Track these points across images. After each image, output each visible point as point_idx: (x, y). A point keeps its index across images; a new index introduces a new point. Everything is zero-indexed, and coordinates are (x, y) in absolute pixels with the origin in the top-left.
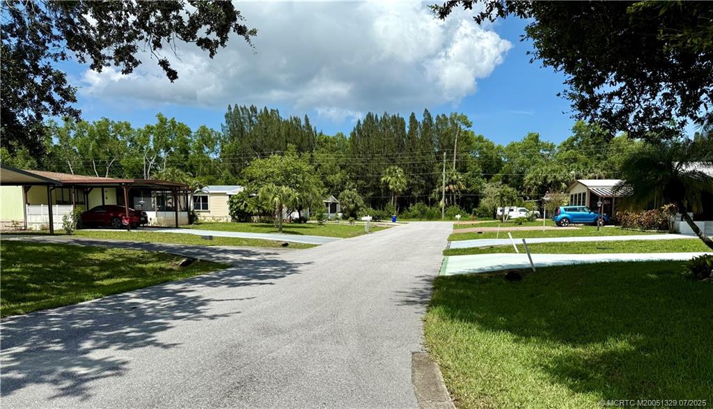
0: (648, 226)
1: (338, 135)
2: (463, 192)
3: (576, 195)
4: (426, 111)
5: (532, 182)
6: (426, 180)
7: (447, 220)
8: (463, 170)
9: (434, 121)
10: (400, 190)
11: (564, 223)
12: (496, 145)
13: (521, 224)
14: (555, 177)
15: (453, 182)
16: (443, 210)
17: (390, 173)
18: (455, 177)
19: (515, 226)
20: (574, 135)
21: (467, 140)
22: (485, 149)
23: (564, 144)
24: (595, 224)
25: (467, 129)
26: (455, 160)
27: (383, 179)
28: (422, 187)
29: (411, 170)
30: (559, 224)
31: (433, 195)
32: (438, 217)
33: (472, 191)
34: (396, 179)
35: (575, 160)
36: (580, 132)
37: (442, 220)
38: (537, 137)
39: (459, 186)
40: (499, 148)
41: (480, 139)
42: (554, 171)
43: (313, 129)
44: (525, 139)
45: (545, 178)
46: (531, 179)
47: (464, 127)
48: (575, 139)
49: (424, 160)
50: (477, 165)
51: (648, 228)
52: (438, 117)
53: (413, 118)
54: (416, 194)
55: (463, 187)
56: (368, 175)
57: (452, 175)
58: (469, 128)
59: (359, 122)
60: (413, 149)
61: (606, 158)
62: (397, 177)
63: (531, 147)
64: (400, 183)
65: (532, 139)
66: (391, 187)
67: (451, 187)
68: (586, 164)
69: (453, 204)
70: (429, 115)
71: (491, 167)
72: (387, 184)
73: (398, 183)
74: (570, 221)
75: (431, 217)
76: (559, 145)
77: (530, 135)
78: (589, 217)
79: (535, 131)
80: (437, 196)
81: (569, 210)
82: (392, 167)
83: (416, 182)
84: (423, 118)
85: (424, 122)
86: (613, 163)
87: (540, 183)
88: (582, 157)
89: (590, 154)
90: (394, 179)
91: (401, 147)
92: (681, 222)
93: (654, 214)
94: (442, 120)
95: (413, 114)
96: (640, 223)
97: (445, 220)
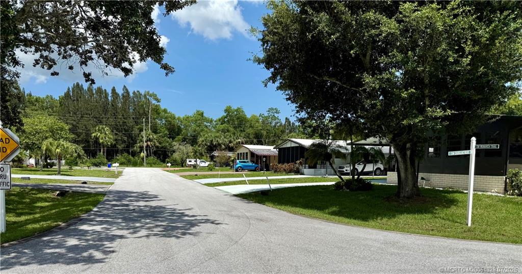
0: (290, 172)
1: (47, 97)
2: (157, 147)
3: (241, 154)
4: (125, 87)
5: (204, 143)
6: (127, 137)
7: (148, 167)
8: (155, 131)
9: (131, 95)
10: (109, 143)
11: (240, 170)
12: (177, 116)
13: (211, 170)
14: (217, 141)
15: (150, 140)
16: (145, 159)
17: (99, 130)
18: (151, 136)
19: (208, 171)
20: (225, 114)
21: (156, 110)
22: (170, 119)
23: (220, 120)
24: (255, 170)
25: (158, 104)
26: (150, 124)
27: (93, 135)
28: (125, 142)
29: (115, 129)
30: (237, 171)
31: (135, 148)
32: (141, 165)
33: (163, 147)
34: (105, 135)
35: (228, 131)
36: (229, 112)
37: (144, 167)
38: (202, 113)
39: (155, 142)
40: (179, 119)
41: (165, 111)
42: (217, 137)
43: (22, 89)
44: (194, 114)
45: (212, 141)
46: (203, 141)
47: (154, 102)
48: (226, 117)
49: (125, 123)
50: (165, 129)
51: (289, 172)
52: (134, 92)
53: (114, 90)
54: (120, 147)
55: (157, 144)
56: (79, 130)
57: (149, 135)
58: (159, 103)
59: (69, 89)
60: (116, 114)
61: (244, 131)
62: (105, 134)
63: (199, 120)
64: (109, 138)
65: (199, 115)
66: (101, 141)
67: (149, 143)
68: (234, 134)
69: (151, 156)
70: (127, 90)
71: (174, 131)
72: (97, 138)
73: (107, 139)
74: (242, 169)
75: (135, 165)
76: (215, 120)
77: (198, 111)
78: (252, 166)
79: (201, 110)
80: (138, 150)
81: (242, 162)
82: (101, 126)
83: (120, 138)
84: (123, 92)
85: (123, 95)
86: (249, 134)
87: (209, 144)
88: (232, 129)
89: (235, 128)
90: (103, 135)
91: (105, 111)
92: (305, 170)
93: (291, 165)
94: (137, 95)
95: (114, 87)
96: (285, 170)
97: (146, 167)
